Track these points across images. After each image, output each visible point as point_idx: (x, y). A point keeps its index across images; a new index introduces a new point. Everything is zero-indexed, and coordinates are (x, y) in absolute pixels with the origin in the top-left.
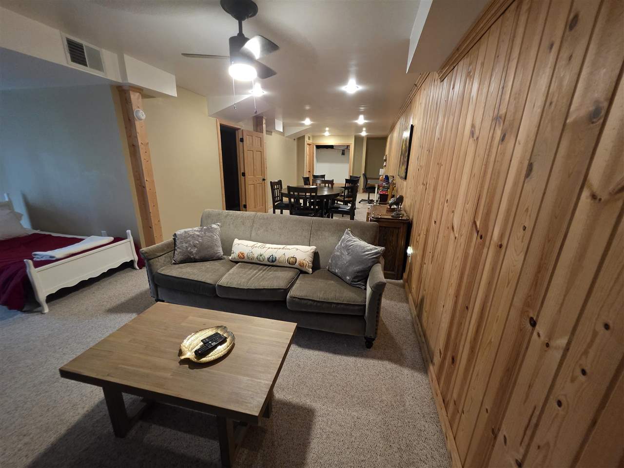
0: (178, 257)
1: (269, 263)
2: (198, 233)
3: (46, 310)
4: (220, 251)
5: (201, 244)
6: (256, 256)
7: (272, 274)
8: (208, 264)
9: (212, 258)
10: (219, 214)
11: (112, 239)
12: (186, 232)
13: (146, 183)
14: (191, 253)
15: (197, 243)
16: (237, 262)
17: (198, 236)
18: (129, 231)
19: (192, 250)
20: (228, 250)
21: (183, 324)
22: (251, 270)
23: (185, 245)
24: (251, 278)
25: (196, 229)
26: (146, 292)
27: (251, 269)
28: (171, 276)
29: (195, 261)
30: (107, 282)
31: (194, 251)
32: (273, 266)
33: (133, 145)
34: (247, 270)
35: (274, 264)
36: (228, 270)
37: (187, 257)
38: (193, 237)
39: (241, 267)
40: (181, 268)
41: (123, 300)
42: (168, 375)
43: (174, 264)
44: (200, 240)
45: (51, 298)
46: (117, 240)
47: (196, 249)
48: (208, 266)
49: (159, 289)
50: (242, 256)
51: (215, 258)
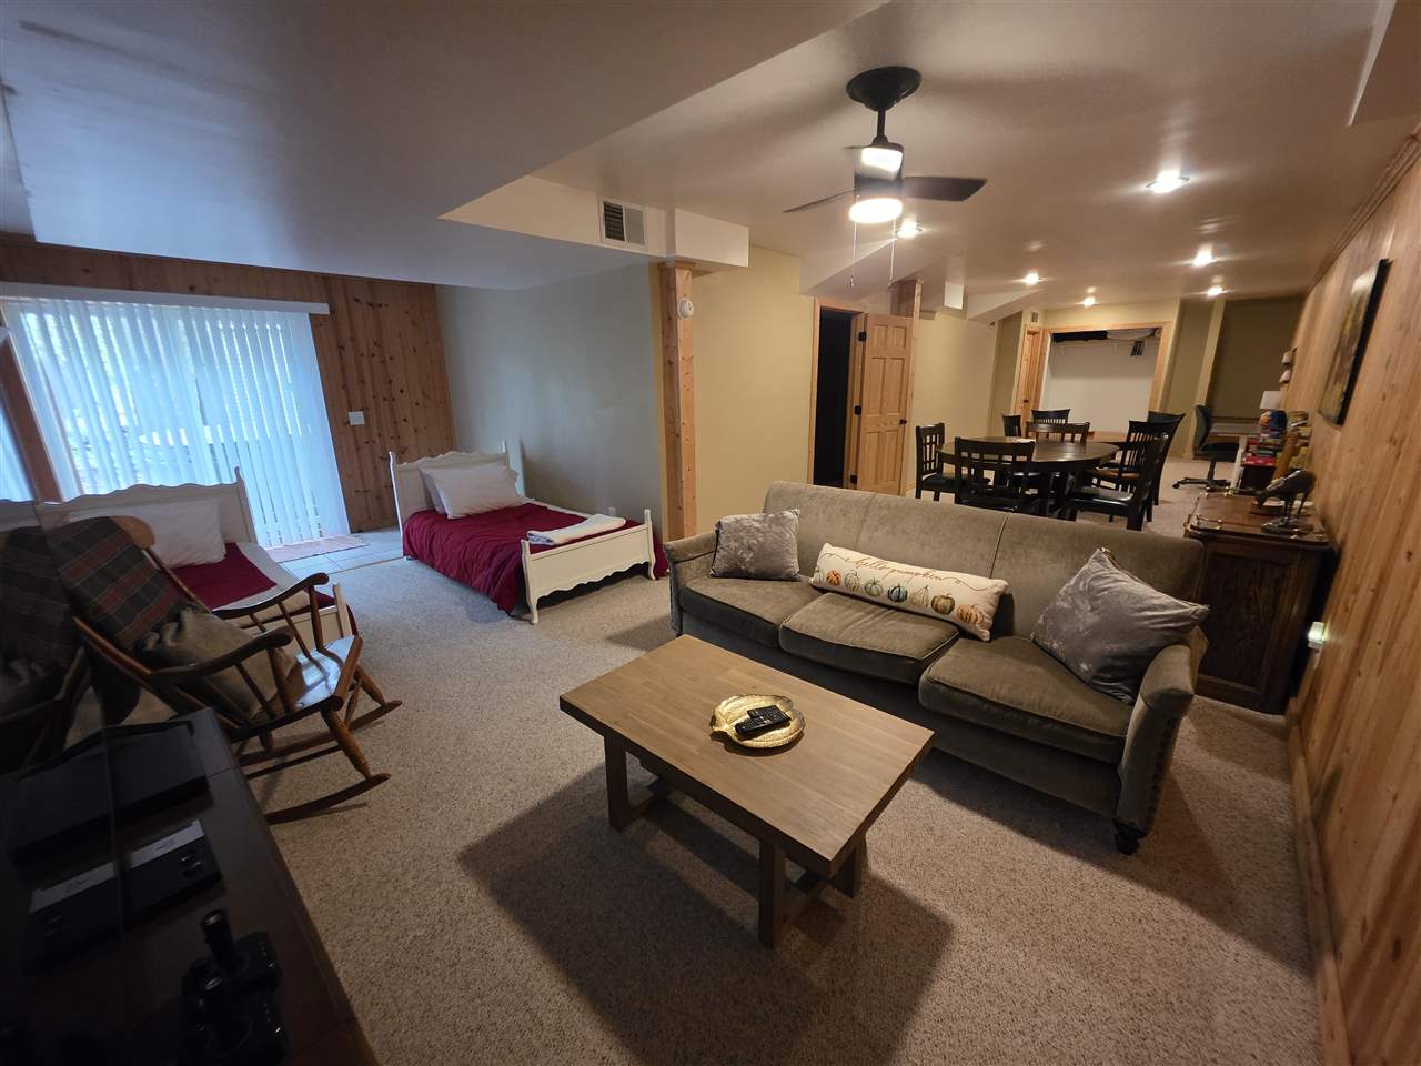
0: (720, 565)
1: (889, 602)
2: (757, 525)
3: (536, 621)
4: (794, 564)
5: (761, 546)
6: (863, 583)
7: (892, 625)
8: (769, 586)
9: (778, 575)
10: (800, 492)
11: (622, 522)
12: (737, 521)
13: (683, 428)
14: (742, 560)
15: (753, 544)
16: (823, 591)
17: (758, 530)
18: (647, 511)
19: (745, 556)
20: (808, 565)
21: (720, 678)
22: (850, 611)
23: (733, 544)
24: (849, 625)
25: (755, 516)
26: (663, 620)
27: (850, 607)
28: (705, 597)
29: (747, 576)
30: (611, 593)
31: (748, 557)
32: (898, 609)
33: (670, 363)
34: (841, 608)
35: (901, 605)
36: (806, 603)
37: (734, 567)
38: (748, 530)
39: (831, 601)
40: (723, 585)
41: (630, 626)
42: (694, 749)
43: (713, 576)
44: (760, 539)
45: (545, 602)
46: (630, 524)
47: (751, 555)
48: (769, 590)
49: (685, 616)
50: (835, 578)
51: (782, 577)
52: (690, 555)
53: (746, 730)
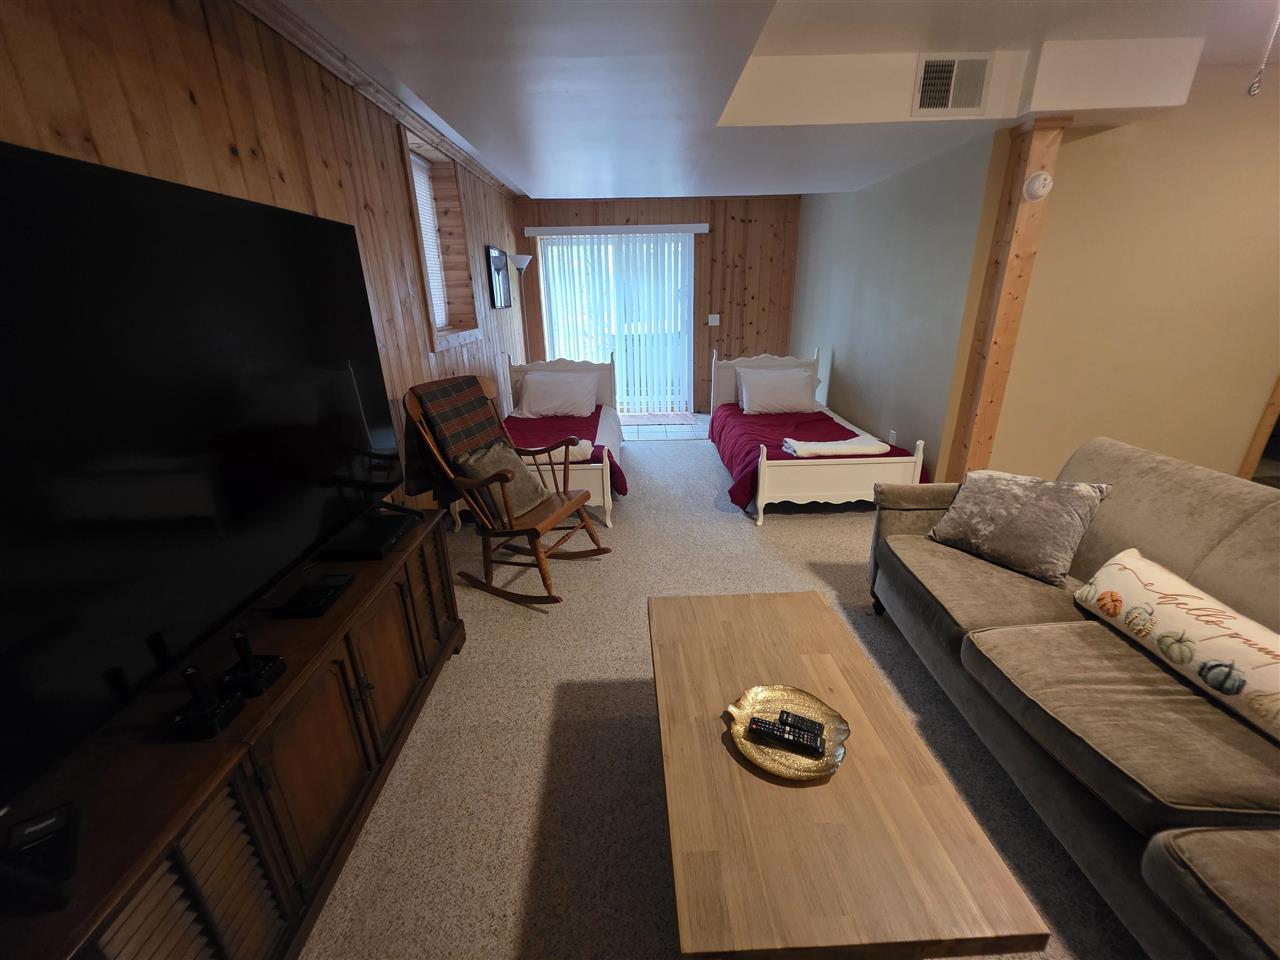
0: (945, 525)
2: (1017, 490)
3: (760, 523)
4: (1062, 562)
5: (1011, 521)
6: (1159, 630)
8: (999, 576)
9: (1025, 568)
10: (1126, 461)
11: (887, 448)
12: (991, 479)
13: (993, 347)
14: (975, 532)
15: (1000, 515)
16: (1088, 615)
17: (1016, 498)
18: (920, 443)
19: (980, 526)
20: (1085, 567)
21: (804, 658)
22: (1106, 663)
23: (970, 507)
24: (1074, 682)
25: (1022, 479)
26: (856, 568)
27: (1109, 658)
28: (899, 559)
29: (978, 554)
30: (851, 520)
31: (986, 529)
33: (997, 262)
34: (1090, 652)
36: (1039, 620)
37: (962, 536)
38: (1001, 496)
39: (1082, 635)
40: (933, 553)
41: (842, 559)
43: (931, 538)
44: (1014, 511)
45: (771, 509)
46: (896, 452)
47: (992, 528)
48: (995, 581)
49: (879, 573)
50: (1110, 605)
51: (1031, 571)
52: (905, 505)
53: (760, 732)
